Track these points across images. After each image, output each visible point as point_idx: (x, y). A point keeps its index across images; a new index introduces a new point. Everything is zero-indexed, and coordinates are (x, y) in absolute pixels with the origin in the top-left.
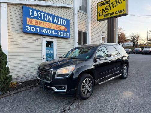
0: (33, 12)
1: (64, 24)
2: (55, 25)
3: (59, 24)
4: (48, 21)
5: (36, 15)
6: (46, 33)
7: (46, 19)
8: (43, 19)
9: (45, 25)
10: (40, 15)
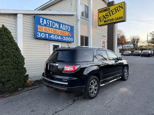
0: (43, 21)
1: (69, 30)
2: (61, 31)
3: (64, 30)
4: (55, 28)
5: (45, 23)
6: (54, 38)
7: (54, 26)
8: (51, 26)
9: (53, 31)
10: (48, 23)
